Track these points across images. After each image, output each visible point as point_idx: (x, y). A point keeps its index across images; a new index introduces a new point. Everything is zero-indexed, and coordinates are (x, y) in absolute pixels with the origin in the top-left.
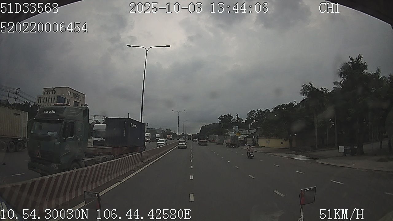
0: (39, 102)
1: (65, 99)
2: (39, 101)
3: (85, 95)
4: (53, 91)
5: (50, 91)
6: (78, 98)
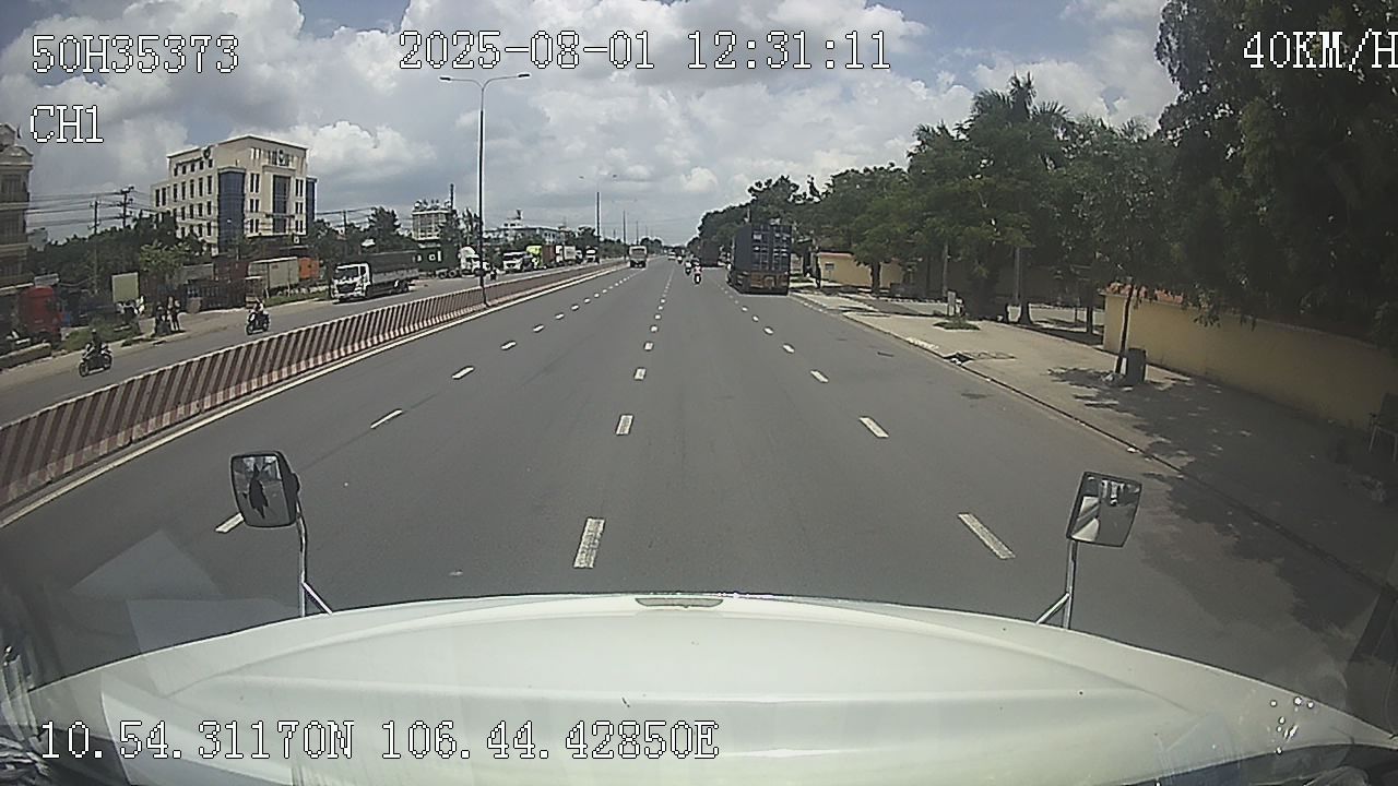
0: (158, 205)
1: (244, 174)
2: (158, 201)
3: (305, 150)
4: (204, 159)
5: (192, 162)
6: (284, 163)
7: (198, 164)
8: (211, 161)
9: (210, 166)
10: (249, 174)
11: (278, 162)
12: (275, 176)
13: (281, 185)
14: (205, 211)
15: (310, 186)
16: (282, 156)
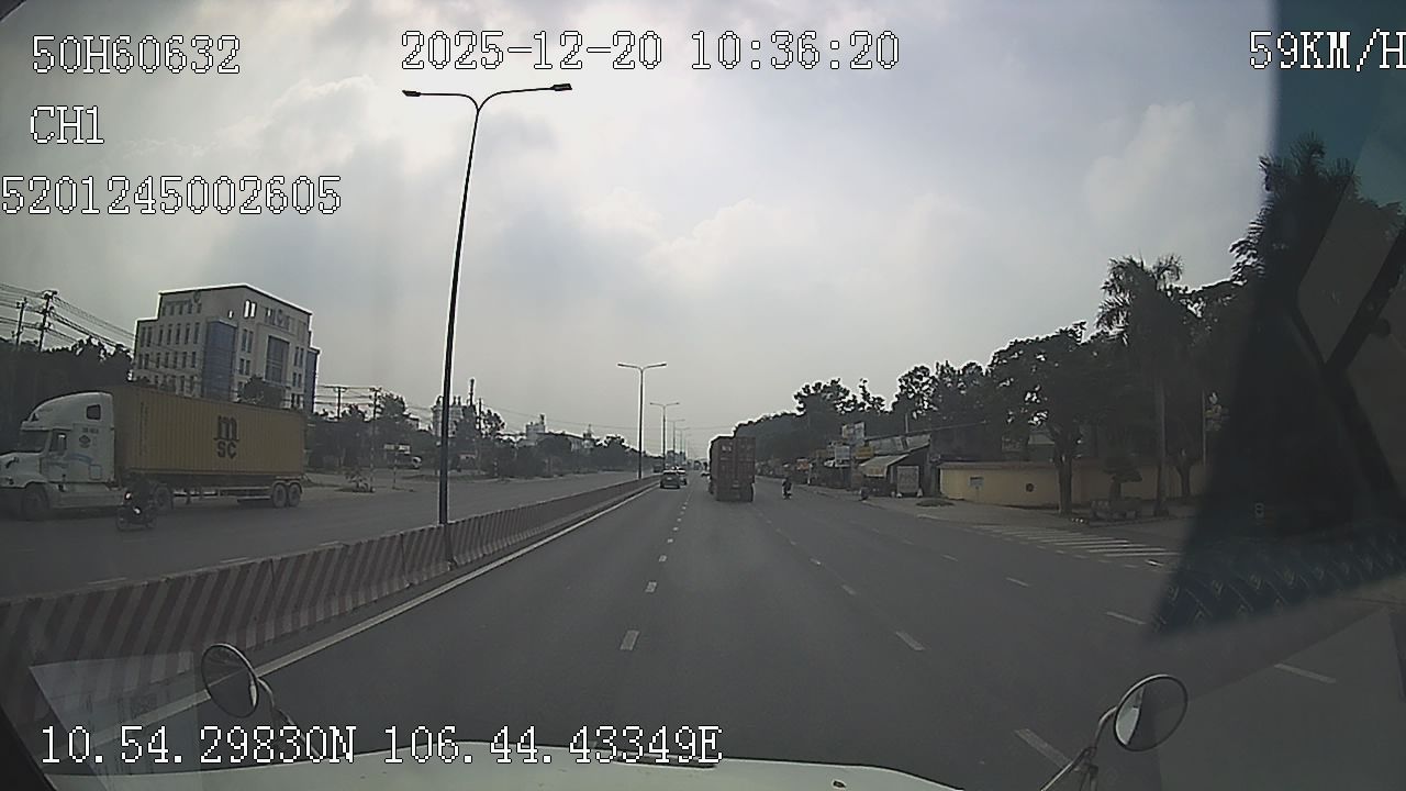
0: (143, 346)
1: (236, 329)
2: (143, 341)
3: (309, 315)
4: (193, 302)
5: (182, 303)
6: (282, 325)
7: (186, 307)
8: (200, 305)
9: (199, 312)
10: (241, 330)
11: (276, 322)
12: (270, 337)
13: (278, 347)
14: (189, 363)
15: (312, 357)
16: (281, 317)
